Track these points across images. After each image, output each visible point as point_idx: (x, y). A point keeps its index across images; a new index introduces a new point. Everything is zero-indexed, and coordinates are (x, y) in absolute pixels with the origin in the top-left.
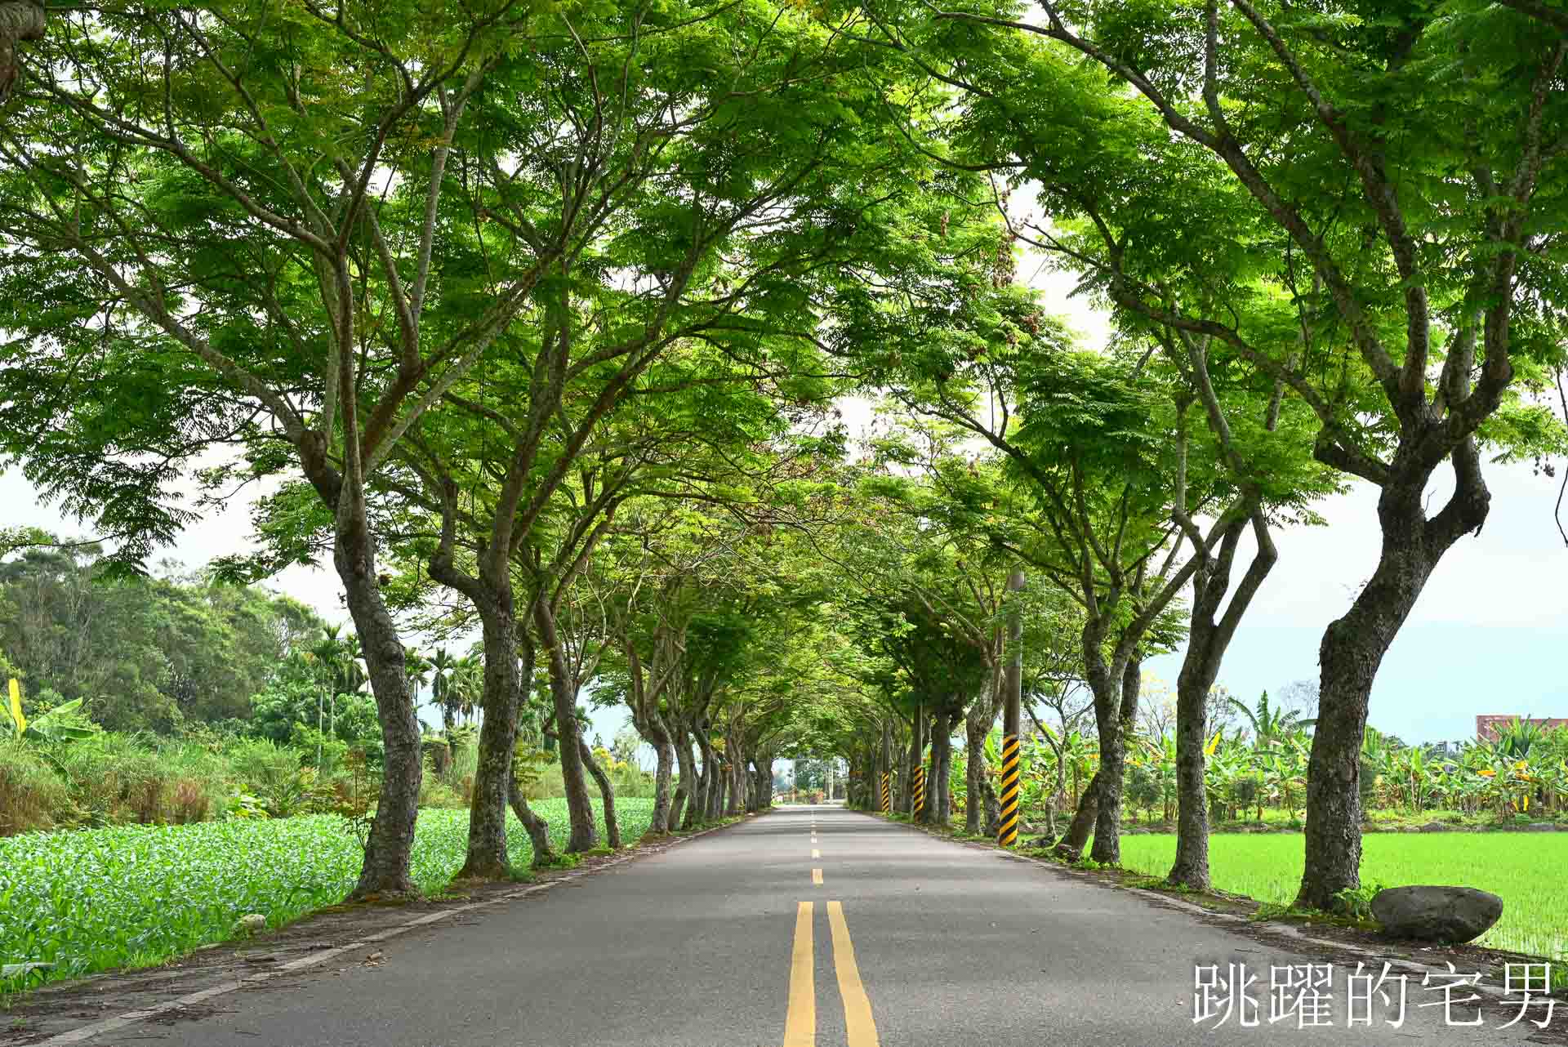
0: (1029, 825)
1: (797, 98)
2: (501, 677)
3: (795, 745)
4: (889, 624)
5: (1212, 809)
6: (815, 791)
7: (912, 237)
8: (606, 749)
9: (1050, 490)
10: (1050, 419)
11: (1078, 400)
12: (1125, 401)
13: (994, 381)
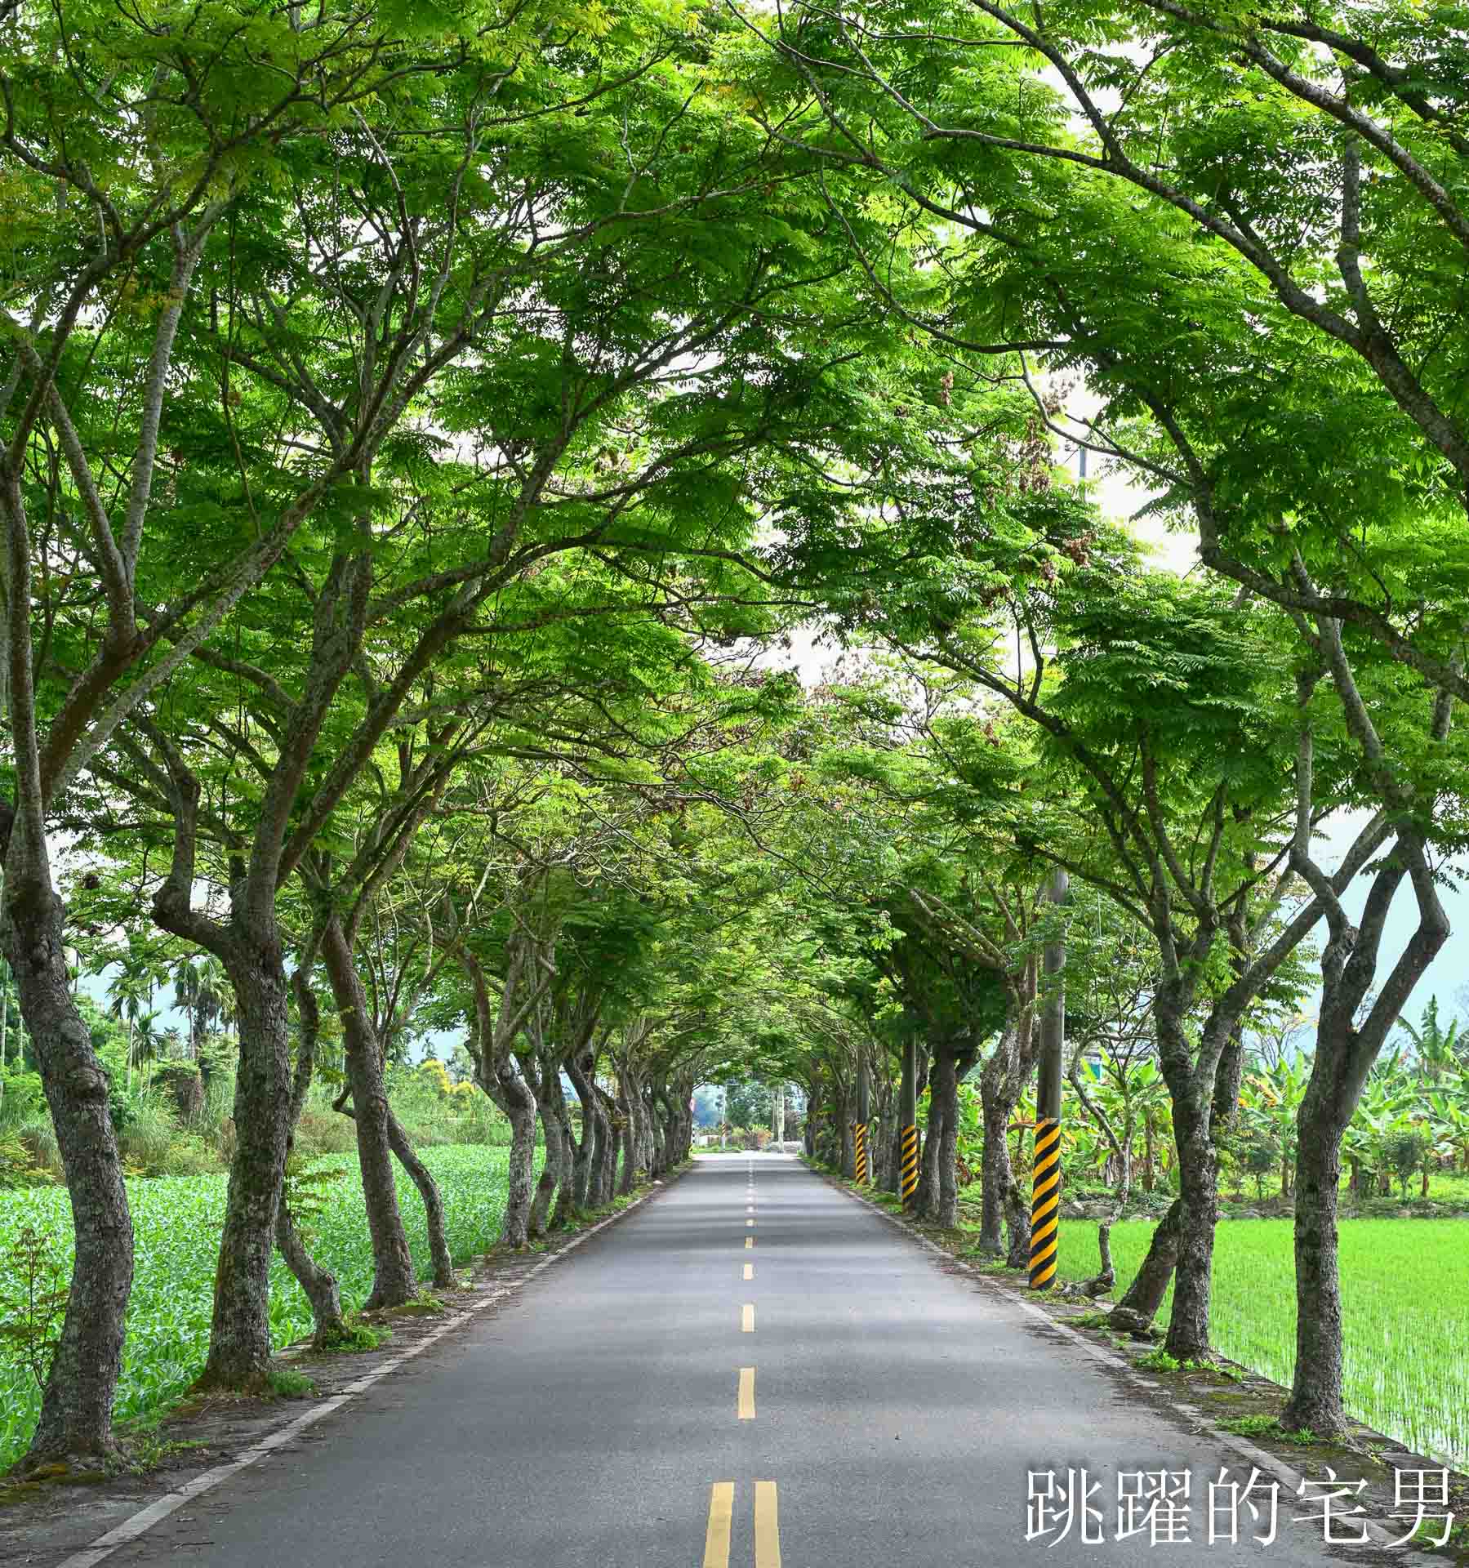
0: (1078, 1204)
1: (720, 213)
2: (263, 1078)
3: (726, 1065)
4: (866, 928)
5: (1354, 1181)
6: (757, 1129)
7: (898, 412)
8: (441, 1062)
9: (1106, 780)
10: (1106, 679)
11: (1145, 650)
12: (1221, 652)
13: (1021, 613)
